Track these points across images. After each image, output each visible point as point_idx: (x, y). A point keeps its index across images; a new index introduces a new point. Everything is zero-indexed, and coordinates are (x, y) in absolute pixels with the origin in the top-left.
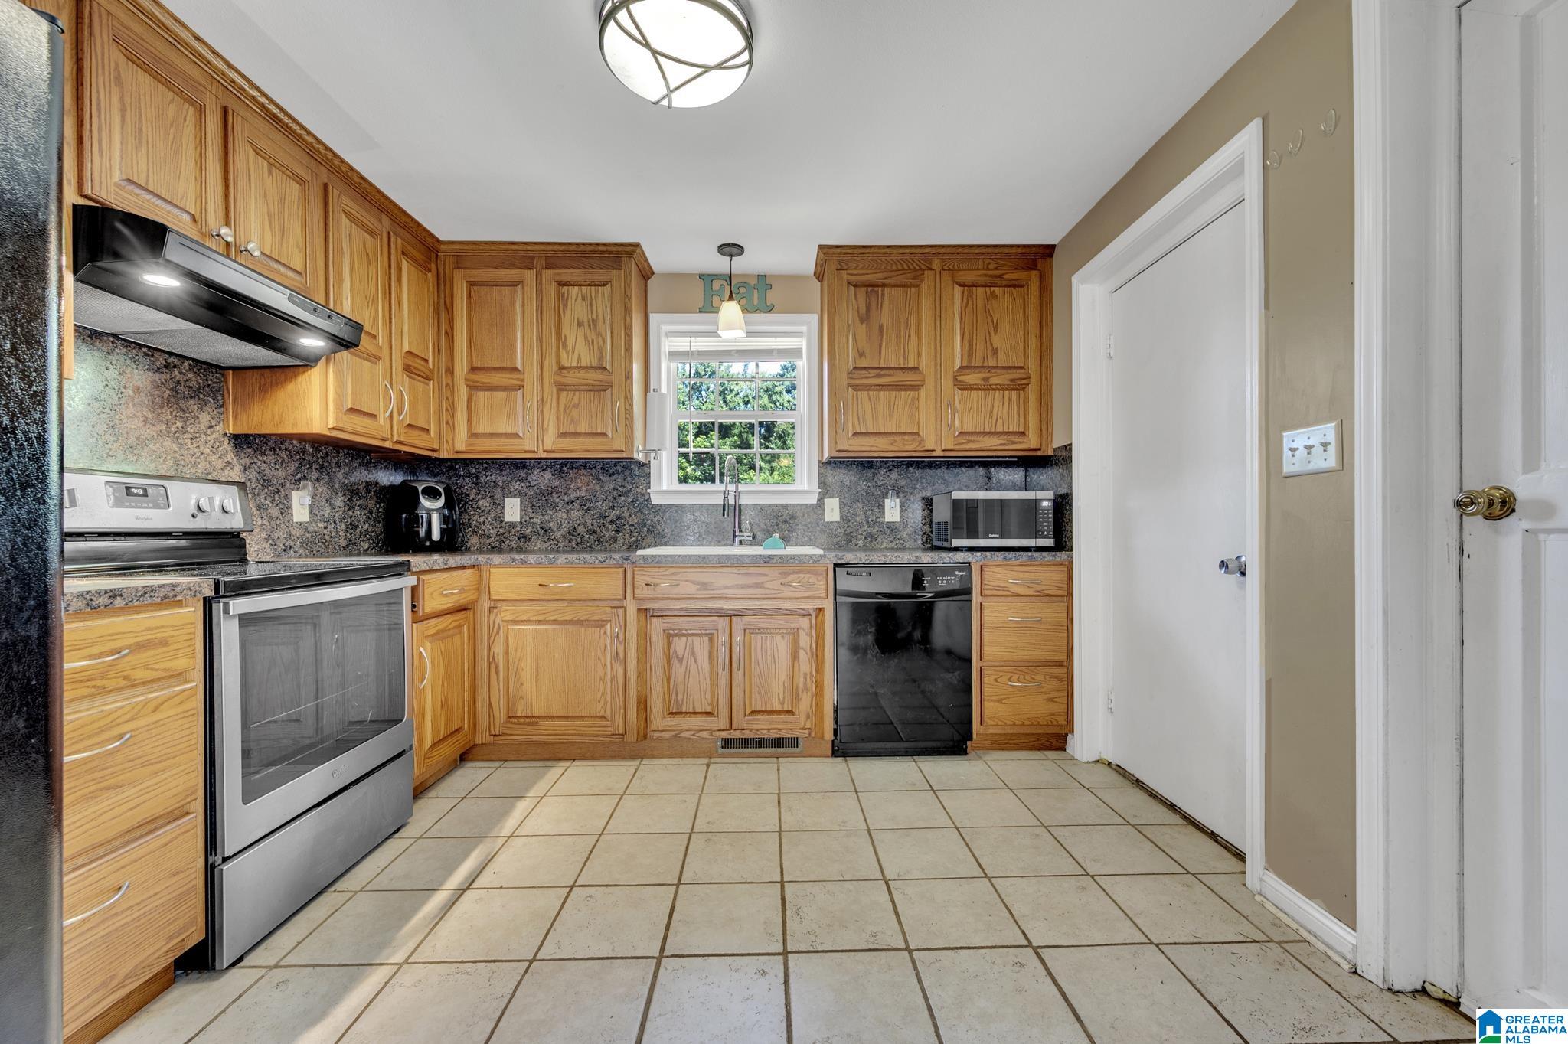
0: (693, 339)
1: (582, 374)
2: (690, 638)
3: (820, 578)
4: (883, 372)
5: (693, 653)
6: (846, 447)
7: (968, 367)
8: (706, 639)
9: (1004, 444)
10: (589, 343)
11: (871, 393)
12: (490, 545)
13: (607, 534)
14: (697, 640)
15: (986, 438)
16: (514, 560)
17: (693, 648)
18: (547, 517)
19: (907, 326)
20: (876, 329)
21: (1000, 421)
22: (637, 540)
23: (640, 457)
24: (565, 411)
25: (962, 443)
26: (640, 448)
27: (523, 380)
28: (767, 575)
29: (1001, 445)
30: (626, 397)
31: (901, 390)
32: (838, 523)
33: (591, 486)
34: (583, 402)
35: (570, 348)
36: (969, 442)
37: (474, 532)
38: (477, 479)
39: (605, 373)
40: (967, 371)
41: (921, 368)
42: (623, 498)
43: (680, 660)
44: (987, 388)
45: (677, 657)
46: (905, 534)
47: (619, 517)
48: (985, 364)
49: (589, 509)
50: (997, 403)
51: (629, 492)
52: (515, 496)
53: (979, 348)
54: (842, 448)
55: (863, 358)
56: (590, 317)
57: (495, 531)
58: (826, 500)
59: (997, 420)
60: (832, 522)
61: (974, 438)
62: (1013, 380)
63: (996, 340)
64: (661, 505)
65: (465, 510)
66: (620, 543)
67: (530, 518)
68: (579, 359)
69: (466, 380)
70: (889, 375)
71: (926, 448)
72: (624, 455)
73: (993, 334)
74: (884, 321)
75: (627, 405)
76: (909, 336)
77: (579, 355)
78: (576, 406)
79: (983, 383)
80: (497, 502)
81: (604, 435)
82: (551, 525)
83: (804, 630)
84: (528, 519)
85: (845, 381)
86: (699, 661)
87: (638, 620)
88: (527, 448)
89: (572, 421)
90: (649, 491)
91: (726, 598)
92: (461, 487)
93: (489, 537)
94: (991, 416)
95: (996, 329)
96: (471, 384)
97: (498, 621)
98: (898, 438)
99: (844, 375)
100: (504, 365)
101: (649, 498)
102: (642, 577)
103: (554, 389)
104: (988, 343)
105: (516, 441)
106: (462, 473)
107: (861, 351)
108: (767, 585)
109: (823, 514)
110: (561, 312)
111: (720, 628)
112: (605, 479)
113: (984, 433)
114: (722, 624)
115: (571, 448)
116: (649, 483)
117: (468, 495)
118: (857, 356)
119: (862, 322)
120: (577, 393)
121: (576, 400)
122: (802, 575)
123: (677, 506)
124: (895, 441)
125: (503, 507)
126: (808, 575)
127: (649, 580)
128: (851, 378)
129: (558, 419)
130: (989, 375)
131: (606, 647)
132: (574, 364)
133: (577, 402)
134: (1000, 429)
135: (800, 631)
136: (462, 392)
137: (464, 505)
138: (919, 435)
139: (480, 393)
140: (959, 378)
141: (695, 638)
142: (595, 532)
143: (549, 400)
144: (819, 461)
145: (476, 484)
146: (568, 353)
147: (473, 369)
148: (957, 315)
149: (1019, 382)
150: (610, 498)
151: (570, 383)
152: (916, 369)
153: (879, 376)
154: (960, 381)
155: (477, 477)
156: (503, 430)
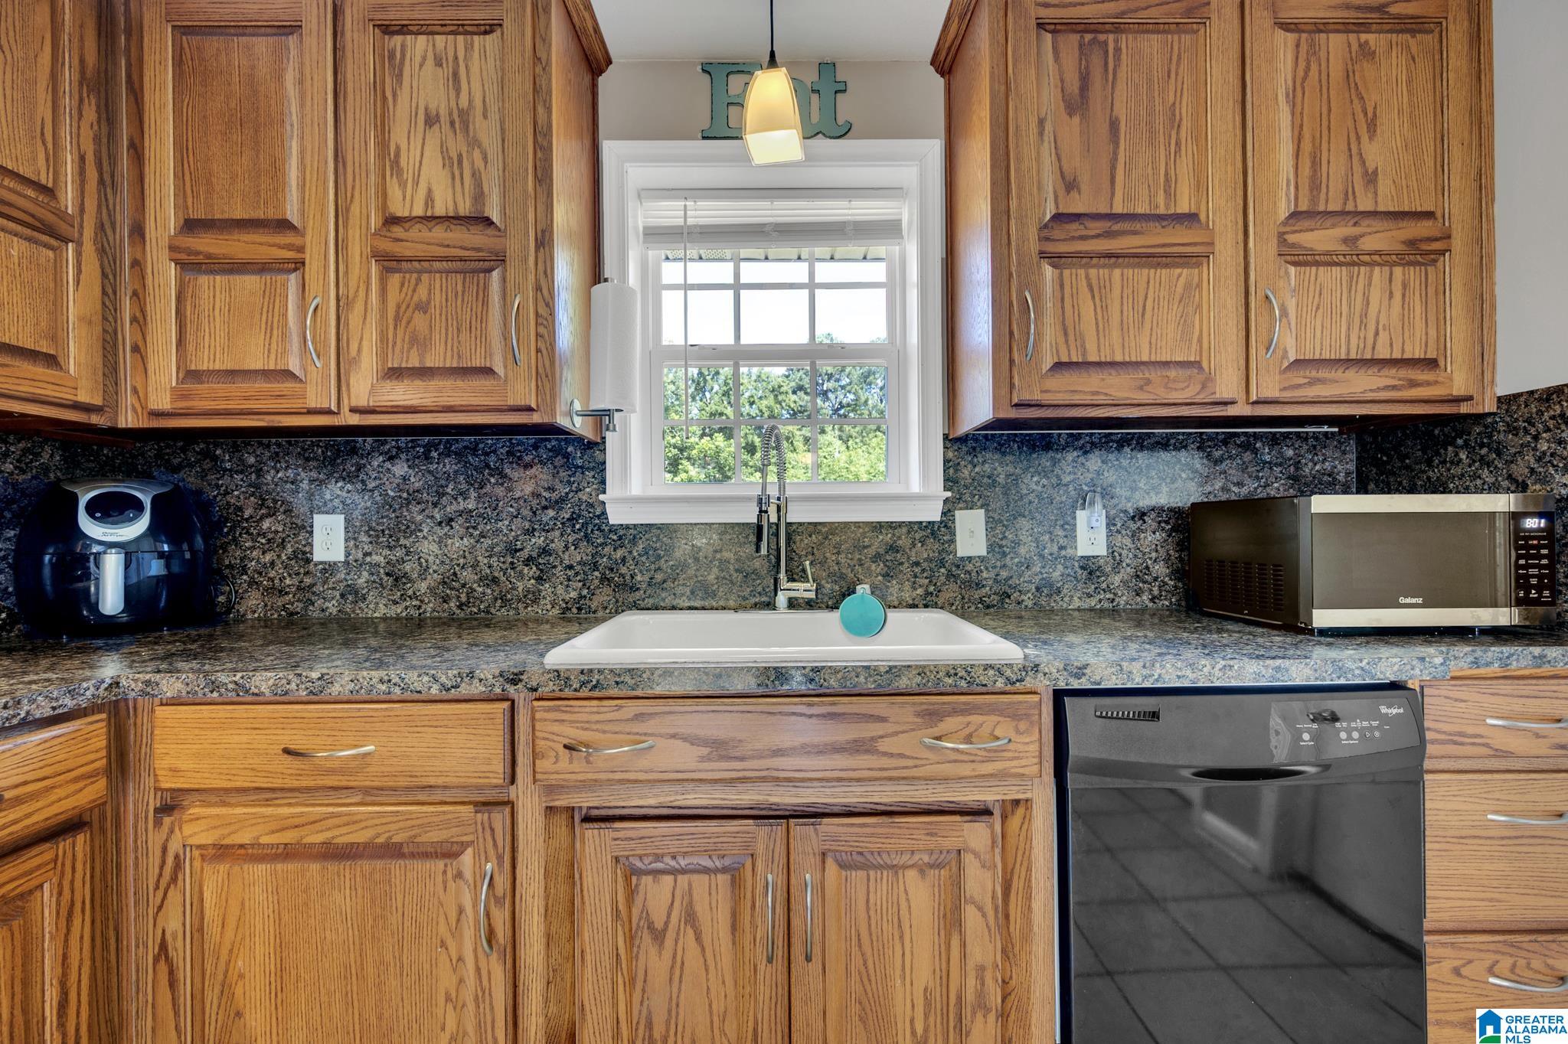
0: (690, 203)
1: (439, 233)
2: (683, 880)
3: (1023, 726)
4: (1116, 227)
5: (691, 917)
6: (1036, 396)
7: (1310, 214)
8: (723, 879)
9: (1394, 388)
10: (453, 164)
11: (1093, 272)
12: (284, 608)
13: (520, 586)
14: (700, 881)
15: (1351, 374)
16: (215, 686)
17: (691, 903)
18: (399, 553)
19: (1174, 121)
20: (1104, 128)
21: (1383, 337)
22: (582, 597)
23: (580, 426)
24: (397, 319)
25: (1299, 386)
26: (577, 406)
27: (301, 249)
28: (883, 719)
29: (1387, 388)
30: (538, 288)
31: (1158, 265)
32: (982, 559)
33: (488, 488)
34: (438, 298)
35: (409, 176)
36: (1313, 382)
37: (253, 583)
38: (259, 476)
39: (490, 231)
40: (1306, 224)
41: (1203, 217)
42: (551, 513)
43: (659, 936)
44: (1352, 258)
45: (651, 927)
46: (1116, 580)
47: (545, 551)
48: (1350, 207)
49: (482, 536)
50: (1375, 295)
51: (562, 500)
52: (333, 511)
53: (1335, 169)
54: (1026, 396)
55: (1074, 194)
56: (453, 104)
57: (296, 581)
58: (958, 513)
59: (1377, 333)
60: (970, 559)
61: (1323, 374)
62: (1412, 243)
63: (1375, 153)
64: (627, 527)
65: (235, 539)
66: (546, 602)
67: (366, 554)
68: (429, 199)
69: (172, 248)
70: (1135, 233)
71: (1218, 397)
72: (536, 418)
73: (1365, 138)
74: (1121, 111)
75: (541, 304)
76: (1178, 144)
77: (430, 191)
78: (423, 307)
79: (1343, 247)
80: (299, 522)
81: (488, 371)
82: (408, 567)
83: (976, 855)
84: (360, 555)
85: (1034, 246)
86: (707, 939)
87: (549, 835)
88: (313, 403)
89: (414, 340)
90: (602, 497)
91: (777, 779)
92: (227, 493)
93: (282, 592)
94: (1363, 325)
95: (1372, 126)
96: (183, 256)
97: (174, 846)
98: (1154, 375)
99: (1033, 233)
100: (259, 214)
101: (604, 513)
102: (556, 728)
103: (374, 268)
104: (1355, 159)
105: (288, 386)
106: (228, 465)
107: (1069, 178)
108: (884, 746)
109: (952, 541)
110: (389, 94)
111: (760, 848)
112: (515, 475)
113: (1348, 363)
114: (764, 836)
115: (415, 402)
116: (603, 482)
117: (240, 509)
118: (1062, 193)
119: (1071, 110)
120: (425, 277)
121: (422, 292)
122: (976, 719)
123: (660, 527)
124: (1148, 382)
125: (311, 533)
126: (994, 718)
127: (572, 733)
128: (1047, 239)
129: (383, 338)
130: (1357, 230)
131: (461, 911)
132: (418, 211)
133: (424, 298)
134: (1383, 353)
135: (968, 859)
136: (165, 275)
137: (232, 529)
138: (1201, 368)
139: (204, 280)
140: (1291, 238)
141: (695, 877)
142: (495, 580)
143: (362, 293)
144: (946, 437)
145: (257, 486)
146: (403, 185)
147: (190, 226)
148: (1282, 98)
149: (1425, 247)
150: (526, 512)
151: (408, 253)
152: (1191, 218)
153: (1109, 234)
154: (1293, 245)
155: (259, 473)
156: (256, 362)
